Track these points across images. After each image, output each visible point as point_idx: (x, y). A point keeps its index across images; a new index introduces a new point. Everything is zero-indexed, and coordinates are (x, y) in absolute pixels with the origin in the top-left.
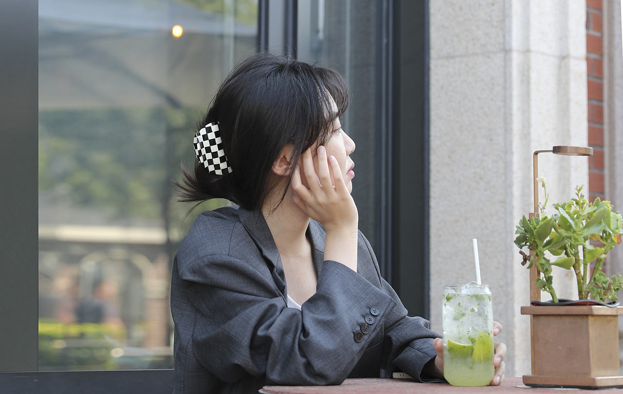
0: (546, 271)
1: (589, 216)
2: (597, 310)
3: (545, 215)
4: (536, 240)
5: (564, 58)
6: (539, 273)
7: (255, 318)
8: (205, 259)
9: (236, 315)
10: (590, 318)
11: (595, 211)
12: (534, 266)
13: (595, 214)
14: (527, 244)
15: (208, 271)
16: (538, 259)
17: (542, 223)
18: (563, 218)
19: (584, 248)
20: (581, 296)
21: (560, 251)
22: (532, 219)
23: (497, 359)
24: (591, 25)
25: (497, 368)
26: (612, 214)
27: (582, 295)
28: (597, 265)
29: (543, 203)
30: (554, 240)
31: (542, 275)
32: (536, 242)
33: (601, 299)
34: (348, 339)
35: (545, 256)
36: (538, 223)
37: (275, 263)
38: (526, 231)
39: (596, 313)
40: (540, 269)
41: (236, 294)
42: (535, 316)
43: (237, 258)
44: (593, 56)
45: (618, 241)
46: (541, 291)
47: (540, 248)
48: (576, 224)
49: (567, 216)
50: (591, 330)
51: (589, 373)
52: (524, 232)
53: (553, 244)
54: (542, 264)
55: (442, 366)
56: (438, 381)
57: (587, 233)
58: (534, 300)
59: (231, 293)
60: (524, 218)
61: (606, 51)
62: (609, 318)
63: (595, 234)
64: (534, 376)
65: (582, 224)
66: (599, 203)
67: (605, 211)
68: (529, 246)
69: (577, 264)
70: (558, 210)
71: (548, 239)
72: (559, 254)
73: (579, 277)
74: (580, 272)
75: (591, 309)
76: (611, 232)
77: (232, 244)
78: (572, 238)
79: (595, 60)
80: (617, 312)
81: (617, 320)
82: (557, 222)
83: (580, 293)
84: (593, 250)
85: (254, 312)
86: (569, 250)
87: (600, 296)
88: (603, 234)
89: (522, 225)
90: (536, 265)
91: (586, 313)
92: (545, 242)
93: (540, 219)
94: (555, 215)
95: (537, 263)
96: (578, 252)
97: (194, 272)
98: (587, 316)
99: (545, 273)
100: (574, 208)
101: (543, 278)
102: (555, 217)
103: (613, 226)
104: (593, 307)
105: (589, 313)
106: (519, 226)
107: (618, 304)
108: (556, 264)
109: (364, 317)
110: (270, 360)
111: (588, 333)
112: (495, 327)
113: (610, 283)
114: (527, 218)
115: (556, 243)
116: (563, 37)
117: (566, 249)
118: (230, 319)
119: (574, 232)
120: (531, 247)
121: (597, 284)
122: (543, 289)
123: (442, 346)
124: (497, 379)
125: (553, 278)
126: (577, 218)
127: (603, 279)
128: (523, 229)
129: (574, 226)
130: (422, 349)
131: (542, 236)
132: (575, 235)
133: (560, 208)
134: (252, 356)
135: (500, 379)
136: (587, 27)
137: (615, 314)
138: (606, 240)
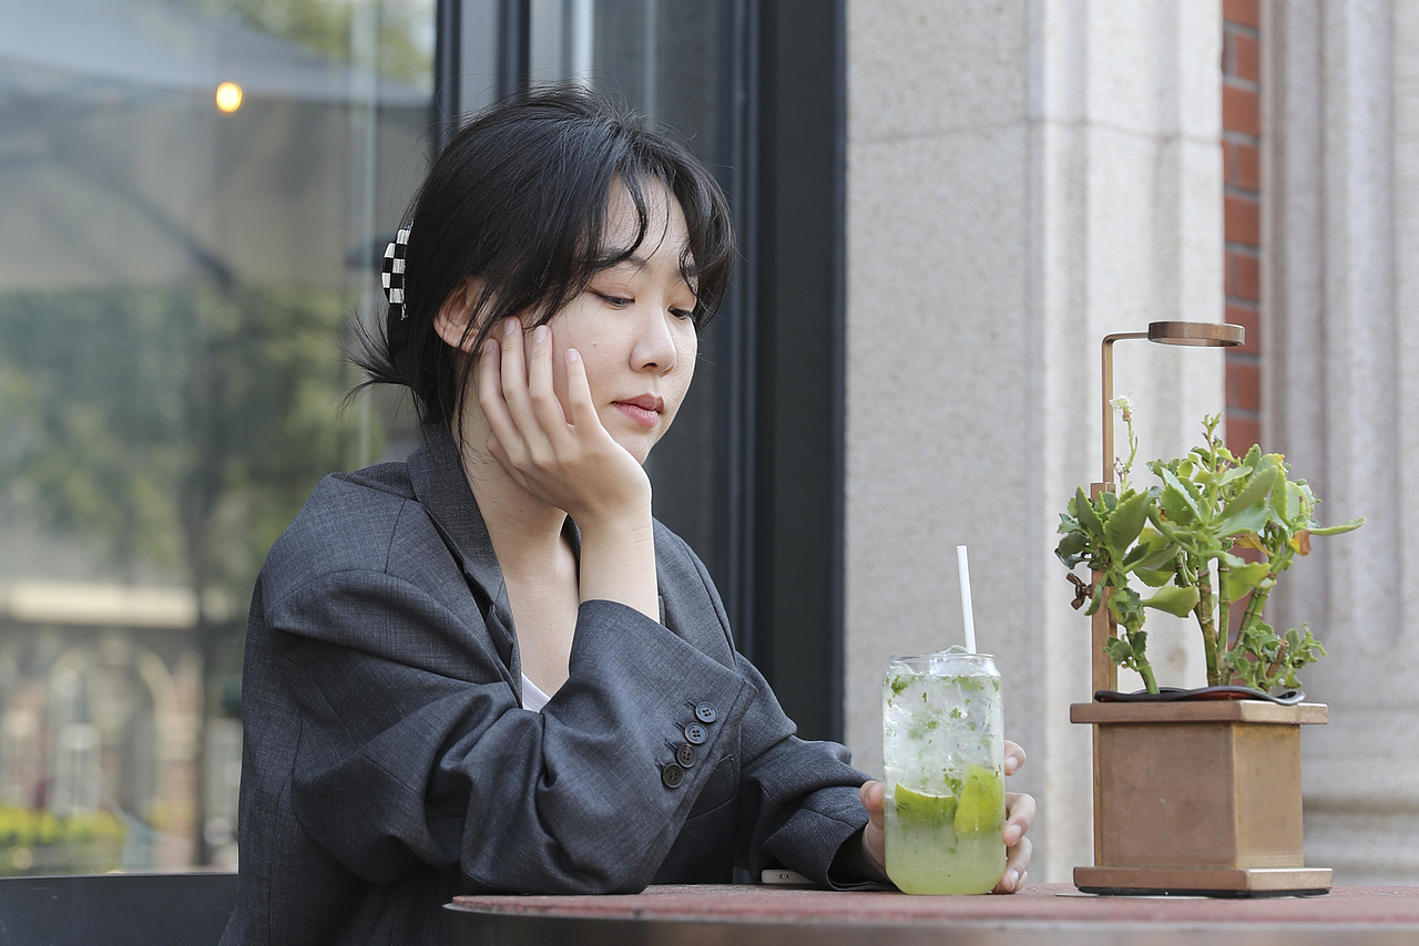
0: (1132, 620)
1: (1235, 487)
2: (1252, 710)
3: (1130, 488)
4: (1108, 548)
5: (1168, 138)
6: (1113, 627)
7: (439, 728)
8: (329, 581)
9: (398, 719)
10: (1235, 731)
11: (1247, 477)
12: (1101, 608)
13: (1247, 485)
14: (1086, 556)
15: (334, 609)
16: (1112, 593)
17: (1123, 504)
18: (1172, 494)
19: (1221, 564)
20: (1212, 680)
21: (1163, 575)
22: (1099, 497)
23: (1012, 829)
24: (1234, 64)
25: (1012, 850)
26: (1288, 485)
27: (1217, 677)
28: (1252, 607)
29: (1124, 460)
30: (1150, 545)
31: (1121, 630)
32: (1107, 552)
33: (1261, 685)
34: (649, 783)
35: (1129, 585)
36: (1112, 507)
37: (493, 596)
38: (1083, 525)
39: (1248, 716)
40: (1117, 615)
41: (399, 668)
42: (1104, 726)
43: (406, 580)
44: (1238, 139)
45: (1302, 547)
46: (1119, 667)
47: (1117, 565)
48: (1203, 507)
49: (1181, 489)
50: (1236, 759)
51: (1232, 861)
52: (1079, 528)
53: (1149, 557)
54: (1120, 604)
55: (882, 847)
56: (869, 887)
57: (1229, 528)
58: (1101, 688)
59: (388, 666)
60: (1079, 494)
61: (1267, 126)
62: (1279, 730)
63: (1248, 532)
64: (1100, 868)
65: (1218, 509)
66: (1258, 459)
67: (1272, 476)
68: (1091, 562)
69: (1205, 603)
70: (1160, 475)
71: (1135, 544)
72: (1161, 583)
73: (1210, 633)
74: (1211, 622)
75: (1238, 706)
76: (1286, 528)
77: (395, 548)
78: (1194, 541)
79: (1241, 149)
80: (1299, 716)
81: (1299, 736)
82: (1158, 504)
83: (1211, 670)
84: (1243, 569)
85: (439, 715)
86: (1185, 570)
87: (1257, 678)
88: (1266, 533)
89: (1075, 511)
90: (1106, 606)
91: (1227, 718)
92: (1128, 551)
93: (1118, 496)
94: (1153, 488)
95: (1110, 603)
96: (1207, 575)
97: (301, 610)
98: (1227, 724)
99: (1129, 624)
100: (1199, 468)
101: (1123, 636)
102: (1152, 494)
103: (1290, 514)
104: (1242, 702)
105: (1233, 718)
106: (1067, 513)
107: (1301, 698)
108: (1155, 604)
109: (682, 729)
110: (469, 832)
111: (1229, 764)
112: (1009, 754)
113: (1282, 648)
114: (1088, 496)
115: (1155, 553)
116: (1167, 90)
117: (1177, 568)
118: (381, 730)
119: (1199, 526)
120: (1095, 564)
121: (1251, 650)
122: (1124, 663)
123: (882, 799)
124: (1012, 877)
125: (1147, 637)
126: (1206, 494)
127: (1266, 637)
128: (1076, 520)
129: (1198, 513)
130: (835, 811)
131: (1121, 539)
132: (1201, 533)
133: (1165, 472)
134: (429, 820)
135: (1020, 877)
136: (1225, 67)
137: (1293, 720)
138: (1274, 546)
